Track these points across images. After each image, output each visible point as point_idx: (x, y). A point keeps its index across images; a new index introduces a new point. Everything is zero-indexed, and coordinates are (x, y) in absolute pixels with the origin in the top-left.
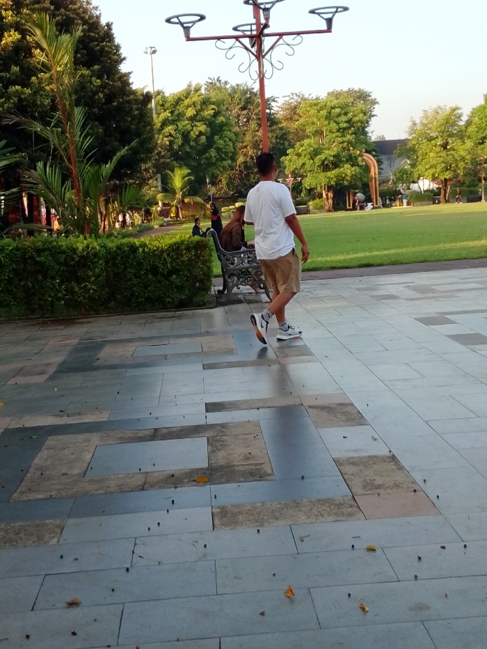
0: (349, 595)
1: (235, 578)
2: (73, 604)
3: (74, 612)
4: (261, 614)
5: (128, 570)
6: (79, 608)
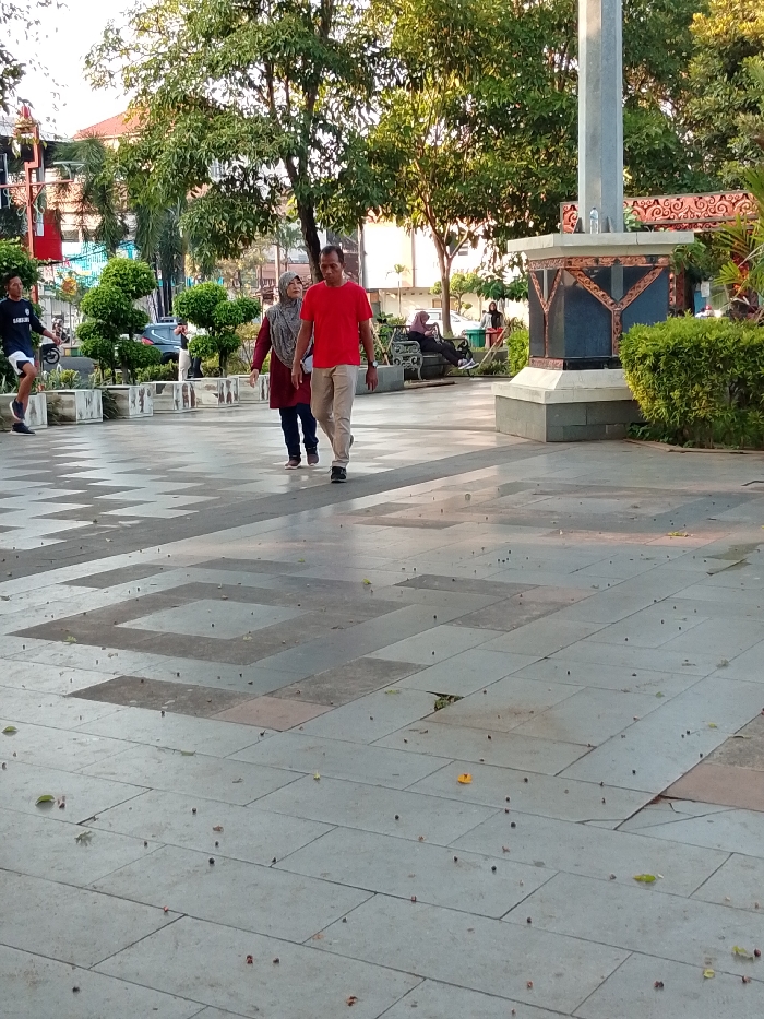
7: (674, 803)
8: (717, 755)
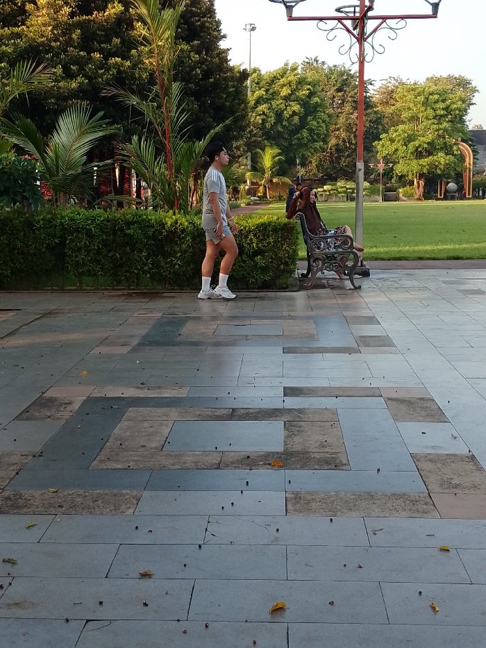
0: (420, 593)
1: (306, 565)
2: (145, 575)
3: (147, 583)
4: (330, 603)
5: (200, 546)
6: (152, 580)
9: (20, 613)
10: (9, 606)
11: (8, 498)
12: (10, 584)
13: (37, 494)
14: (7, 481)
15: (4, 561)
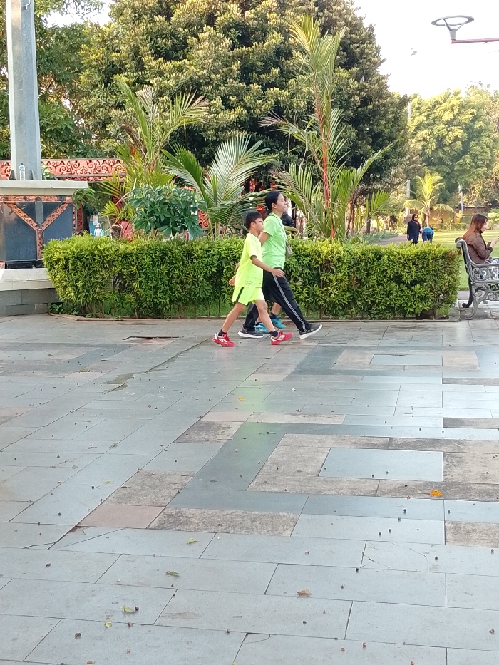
1: (466, 593)
2: (303, 594)
3: (304, 601)
4: (490, 632)
5: (357, 570)
6: (309, 599)
7: (85, 530)
8: (111, 498)
9: (183, 622)
10: (172, 616)
11: (170, 516)
12: (174, 595)
13: (197, 512)
14: (169, 499)
15: (167, 574)
